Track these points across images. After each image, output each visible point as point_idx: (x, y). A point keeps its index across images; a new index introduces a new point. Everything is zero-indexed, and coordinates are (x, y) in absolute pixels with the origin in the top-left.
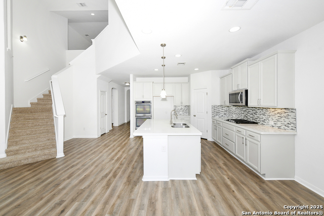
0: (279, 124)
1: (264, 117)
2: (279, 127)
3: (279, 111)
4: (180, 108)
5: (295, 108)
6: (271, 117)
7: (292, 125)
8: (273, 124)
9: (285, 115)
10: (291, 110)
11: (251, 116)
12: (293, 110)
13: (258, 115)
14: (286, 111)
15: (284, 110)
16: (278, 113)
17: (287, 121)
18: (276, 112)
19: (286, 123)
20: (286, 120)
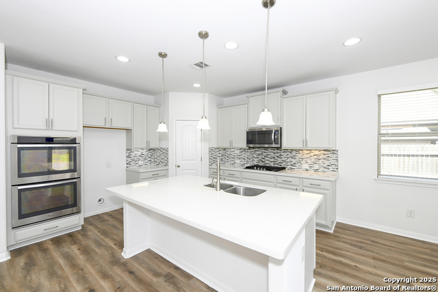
0: (316, 167)
1: (292, 160)
2: (316, 170)
3: (317, 153)
4: (139, 153)
5: (337, 149)
6: (304, 160)
7: (333, 166)
8: (308, 168)
9: (324, 156)
10: (332, 152)
11: (272, 160)
12: (334, 152)
13: (283, 159)
14: (325, 153)
15: (323, 152)
16: (315, 155)
17: (327, 163)
18: (312, 154)
19: (325, 165)
20: (325, 162)
